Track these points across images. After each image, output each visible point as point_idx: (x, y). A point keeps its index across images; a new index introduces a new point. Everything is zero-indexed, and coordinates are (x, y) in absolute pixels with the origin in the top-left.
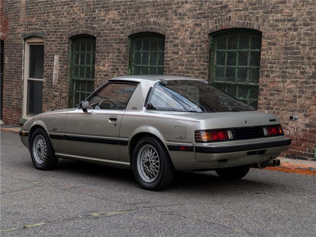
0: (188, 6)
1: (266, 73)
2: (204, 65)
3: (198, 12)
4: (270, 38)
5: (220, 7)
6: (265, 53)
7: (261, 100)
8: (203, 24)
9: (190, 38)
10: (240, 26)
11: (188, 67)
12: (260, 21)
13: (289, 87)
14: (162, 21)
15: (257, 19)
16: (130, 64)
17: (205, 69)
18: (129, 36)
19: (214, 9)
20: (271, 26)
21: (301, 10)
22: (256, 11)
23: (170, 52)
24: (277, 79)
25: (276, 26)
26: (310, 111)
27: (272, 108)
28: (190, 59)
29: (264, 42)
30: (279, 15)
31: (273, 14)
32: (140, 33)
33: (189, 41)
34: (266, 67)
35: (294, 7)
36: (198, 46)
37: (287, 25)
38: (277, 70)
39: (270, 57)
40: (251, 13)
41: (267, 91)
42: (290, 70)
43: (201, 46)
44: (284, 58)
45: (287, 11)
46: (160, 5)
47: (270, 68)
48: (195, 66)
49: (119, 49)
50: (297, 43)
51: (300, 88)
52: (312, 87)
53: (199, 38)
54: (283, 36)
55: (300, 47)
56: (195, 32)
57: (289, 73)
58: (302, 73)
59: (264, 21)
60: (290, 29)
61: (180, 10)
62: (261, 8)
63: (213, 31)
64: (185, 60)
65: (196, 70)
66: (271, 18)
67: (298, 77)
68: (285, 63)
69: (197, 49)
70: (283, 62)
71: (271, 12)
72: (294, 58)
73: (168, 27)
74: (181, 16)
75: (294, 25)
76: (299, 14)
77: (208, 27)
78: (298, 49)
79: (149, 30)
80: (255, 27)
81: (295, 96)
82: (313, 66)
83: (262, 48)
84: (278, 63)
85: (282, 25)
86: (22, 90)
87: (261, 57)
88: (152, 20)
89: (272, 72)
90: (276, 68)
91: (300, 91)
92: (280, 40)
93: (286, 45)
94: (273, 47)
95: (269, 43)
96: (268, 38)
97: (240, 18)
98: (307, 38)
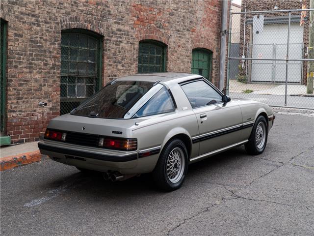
1: (14, 64)
4: (17, 29)
6: (13, 43)
7: (11, 91)
12: (6, 10)
13: (35, 77)
20: (17, 17)
21: (42, 8)
24: (25, 70)
25: (22, 18)
26: (52, 97)
27: (22, 98)
29: (11, 33)
30: (24, 9)
31: (18, 6)
34: (14, 58)
35: (36, 4)
37: (31, 19)
38: (24, 61)
39: (18, 48)
41: (16, 81)
42: (36, 62)
44: (30, 50)
45: (31, 6)
50: (41, 38)
51: (44, 77)
52: (52, 76)
54: (28, 30)
55: (43, 41)
57: (35, 64)
58: (45, 65)
59: (9, 11)
60: (34, 24)
66: (16, 9)
67: (42, 68)
68: (31, 55)
70: (30, 54)
72: (39, 51)
75: (37, 21)
76: (41, 12)
78: (41, 43)
81: (41, 85)
82: (53, 59)
83: (9, 38)
84: (25, 55)
85: (27, 18)
87: (9, 47)
89: (20, 63)
90: (23, 59)
91: (44, 80)
92: (26, 33)
93: (31, 38)
94: (20, 39)
95: (16, 35)
96: (14, 29)
98: (48, 34)
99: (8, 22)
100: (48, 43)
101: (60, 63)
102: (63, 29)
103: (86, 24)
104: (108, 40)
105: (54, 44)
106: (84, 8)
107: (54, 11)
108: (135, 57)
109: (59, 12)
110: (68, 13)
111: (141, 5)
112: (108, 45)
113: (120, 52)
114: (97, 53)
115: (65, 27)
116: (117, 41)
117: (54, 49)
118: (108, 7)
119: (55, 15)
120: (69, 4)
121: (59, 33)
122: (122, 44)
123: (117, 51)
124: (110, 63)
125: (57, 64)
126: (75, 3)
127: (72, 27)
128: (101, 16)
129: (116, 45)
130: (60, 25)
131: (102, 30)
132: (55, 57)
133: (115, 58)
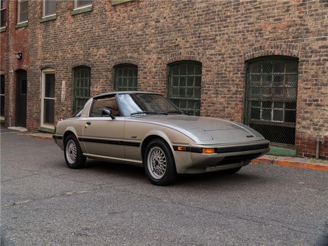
0: (153, 45)
1: (205, 91)
2: (164, 86)
3: (159, 49)
5: (174, 46)
6: (204, 77)
7: (203, 111)
8: (163, 58)
9: (155, 67)
10: (187, 59)
12: (201, 55)
13: (220, 101)
14: (135, 55)
15: (199, 54)
16: (115, 86)
17: (164, 89)
18: (114, 67)
19: (170, 47)
21: (227, 47)
22: (198, 48)
23: (141, 77)
24: (212, 95)
25: (211, 58)
26: (234, 117)
28: (155, 82)
29: (203, 70)
30: (213, 51)
32: (121, 64)
33: (154, 70)
34: (205, 87)
35: (223, 45)
36: (160, 73)
37: (218, 57)
38: (212, 89)
39: (208, 80)
40: (194, 49)
41: (206, 103)
42: (221, 89)
43: (162, 73)
44: (216, 81)
45: (218, 48)
46: (134, 44)
47: (207, 88)
48: (158, 87)
49: (107, 76)
50: (225, 70)
51: (227, 101)
52: (235, 100)
53: (161, 67)
54: (216, 65)
55: (227, 73)
56: (158, 63)
57: (220, 91)
58: (229, 91)
59: (203, 55)
60: (220, 61)
61: (147, 48)
62: (201, 46)
63: (169, 62)
64: (152, 83)
65: (159, 90)
66: (208, 53)
67: (226, 93)
68: (217, 84)
69: (159, 75)
71: (208, 49)
72: (223, 81)
73: (140, 59)
74: (148, 52)
75: (223, 58)
76: (226, 50)
77: (167, 60)
79: (127, 62)
80: (198, 60)
81: (224, 107)
82: (235, 86)
83: (202, 74)
84: (213, 84)
85: (215, 58)
86: (40, 106)
87: (202, 80)
88: (129, 55)
89: (209, 90)
92: (214, 68)
94: (209, 73)
95: (207, 71)
96: (206, 67)
97: (187, 53)
98: (231, 66)
99: (201, 63)
100: (232, 74)
101: (242, 89)
102: (246, 59)
103: (272, 50)
104: (304, 61)
105: (236, 73)
106: (271, 35)
107: (238, 46)
110: (252, 45)
112: (304, 67)
113: (324, 72)
115: (248, 58)
116: (320, 60)
117: (237, 78)
118: (304, 25)
119: (238, 50)
120: (253, 37)
121: (241, 64)
123: (320, 73)
124: (306, 87)
125: (239, 90)
126: (260, 34)
127: (256, 56)
128: (293, 37)
129: (317, 65)
130: (243, 57)
131: (295, 52)
132: (237, 84)
133: (316, 80)
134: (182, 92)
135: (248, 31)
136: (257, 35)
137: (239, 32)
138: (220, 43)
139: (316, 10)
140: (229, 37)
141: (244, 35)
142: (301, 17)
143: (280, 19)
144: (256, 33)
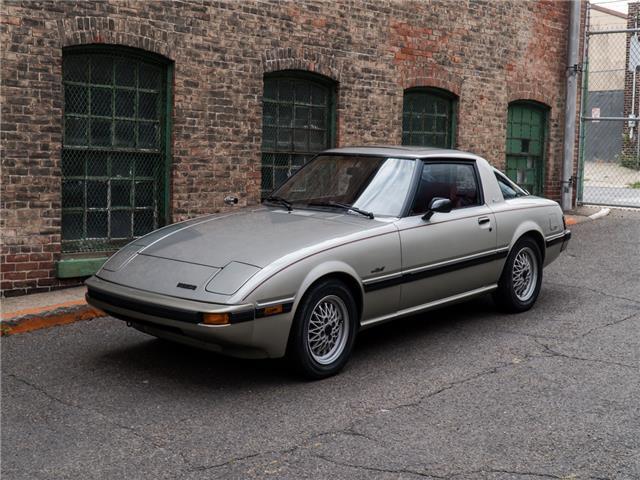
1: (184, 132)
2: (56, 113)
4: (189, 73)
6: (182, 98)
8: (47, 24)
9: (13, 49)
10: (134, 44)
11: (12, 114)
12: (171, 41)
13: (219, 154)
15: (165, 37)
17: (58, 121)
20: (189, 53)
21: (230, 36)
22: (162, 23)
24: (202, 142)
25: (198, 55)
26: (247, 188)
27: (196, 190)
28: (17, 97)
29: (179, 80)
30: (200, 38)
31: (190, 35)
34: (184, 122)
35: (222, 30)
36: (38, 70)
37: (213, 56)
38: (200, 127)
39: (190, 106)
40: (153, 24)
41: (188, 161)
42: (220, 129)
43: (46, 70)
44: (210, 109)
45: (212, 34)
47: (190, 124)
48: (31, 113)
50: (229, 87)
51: (233, 155)
52: (248, 152)
53: (41, 53)
54: (207, 74)
55: (231, 93)
56: (28, 38)
57: (219, 133)
58: (236, 133)
59: (177, 43)
60: (218, 64)
62: (171, 19)
63: (73, 43)
64: (3, 99)
65: (36, 122)
66: (187, 40)
67: (231, 138)
68: (212, 116)
69: (36, 77)
70: (210, 114)
71: (189, 30)
72: (225, 110)
75: (222, 58)
76: (229, 43)
77: (62, 33)
78: (229, 96)
80: (163, 52)
81: (228, 168)
82: (249, 123)
83: (176, 88)
84: (203, 117)
85: (206, 55)
87: (176, 104)
89: (194, 130)
90: (199, 123)
91: (234, 160)
92: (204, 79)
93: (213, 88)
94: (193, 89)
95: (187, 82)
96: (185, 74)
97: (133, 28)
98: (240, 81)
99: (174, 61)
100: (241, 96)
101: (261, 131)
102: (267, 71)
103: (307, 62)
104: (346, 88)
105: (250, 97)
106: (304, 34)
107: (252, 40)
108: (396, 118)
109: (259, 43)
110: (275, 44)
111: (409, 24)
112: (346, 98)
113: (367, 109)
114: (326, 112)
115: (270, 68)
116: (363, 90)
117: (251, 106)
118: (346, 30)
119: (252, 48)
120: (277, 27)
121: (260, 79)
122: (371, 96)
123: (363, 109)
124: (349, 130)
125: (256, 131)
126: (288, 25)
127: (283, 67)
128: (333, 46)
129: (361, 97)
130: (261, 65)
131: (336, 72)
132: (252, 120)
133: (359, 120)
134: (100, 132)
135: (269, 14)
136: (284, 26)
137: (254, 11)
138: (217, 25)
139: (358, 10)
140: (235, 15)
141: (262, 20)
142: (342, 16)
143: (316, 9)
144: (282, 23)
